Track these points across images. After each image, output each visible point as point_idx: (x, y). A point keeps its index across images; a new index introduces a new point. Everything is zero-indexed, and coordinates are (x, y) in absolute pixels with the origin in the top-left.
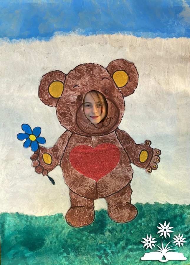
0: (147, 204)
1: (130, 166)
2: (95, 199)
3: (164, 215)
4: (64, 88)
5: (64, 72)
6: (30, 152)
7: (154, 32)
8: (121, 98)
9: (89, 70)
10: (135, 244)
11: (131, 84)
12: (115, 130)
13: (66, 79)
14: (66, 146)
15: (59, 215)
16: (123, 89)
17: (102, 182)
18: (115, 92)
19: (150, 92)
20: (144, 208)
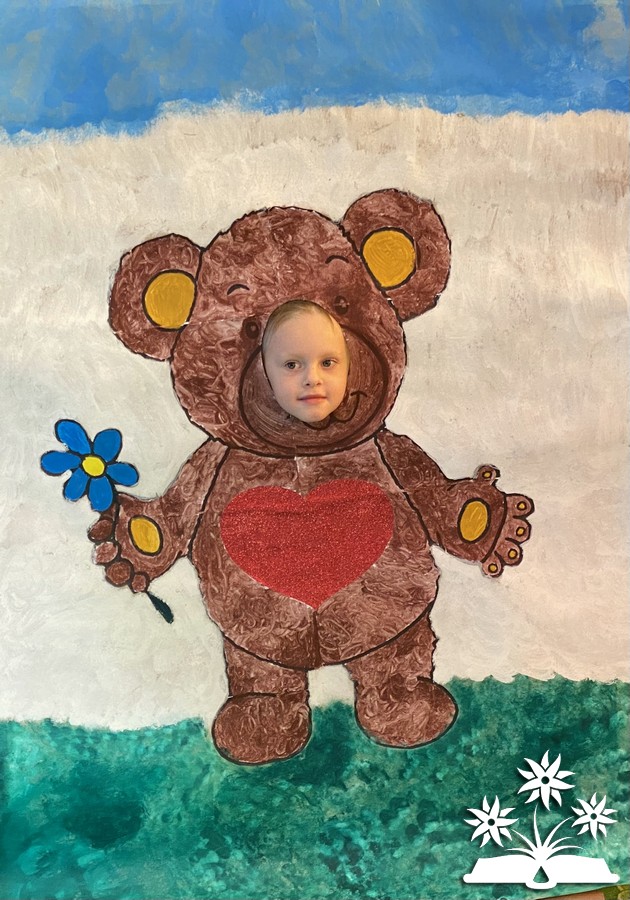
0: (489, 682)
1: (430, 555)
2: (311, 669)
3: (548, 718)
4: (196, 295)
5: (194, 241)
6: (85, 514)
7: (498, 95)
8: (392, 324)
9: (282, 229)
10: (451, 816)
11: (426, 277)
12: (374, 435)
13: (203, 265)
14: (207, 490)
15: (188, 724)
16: (400, 293)
17: (335, 610)
18: (371, 305)
19: (490, 300)
20: (478, 697)
